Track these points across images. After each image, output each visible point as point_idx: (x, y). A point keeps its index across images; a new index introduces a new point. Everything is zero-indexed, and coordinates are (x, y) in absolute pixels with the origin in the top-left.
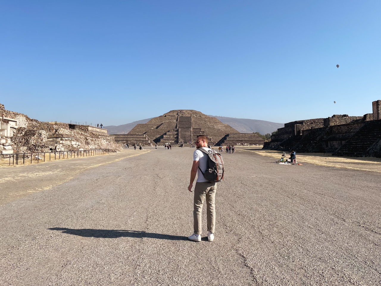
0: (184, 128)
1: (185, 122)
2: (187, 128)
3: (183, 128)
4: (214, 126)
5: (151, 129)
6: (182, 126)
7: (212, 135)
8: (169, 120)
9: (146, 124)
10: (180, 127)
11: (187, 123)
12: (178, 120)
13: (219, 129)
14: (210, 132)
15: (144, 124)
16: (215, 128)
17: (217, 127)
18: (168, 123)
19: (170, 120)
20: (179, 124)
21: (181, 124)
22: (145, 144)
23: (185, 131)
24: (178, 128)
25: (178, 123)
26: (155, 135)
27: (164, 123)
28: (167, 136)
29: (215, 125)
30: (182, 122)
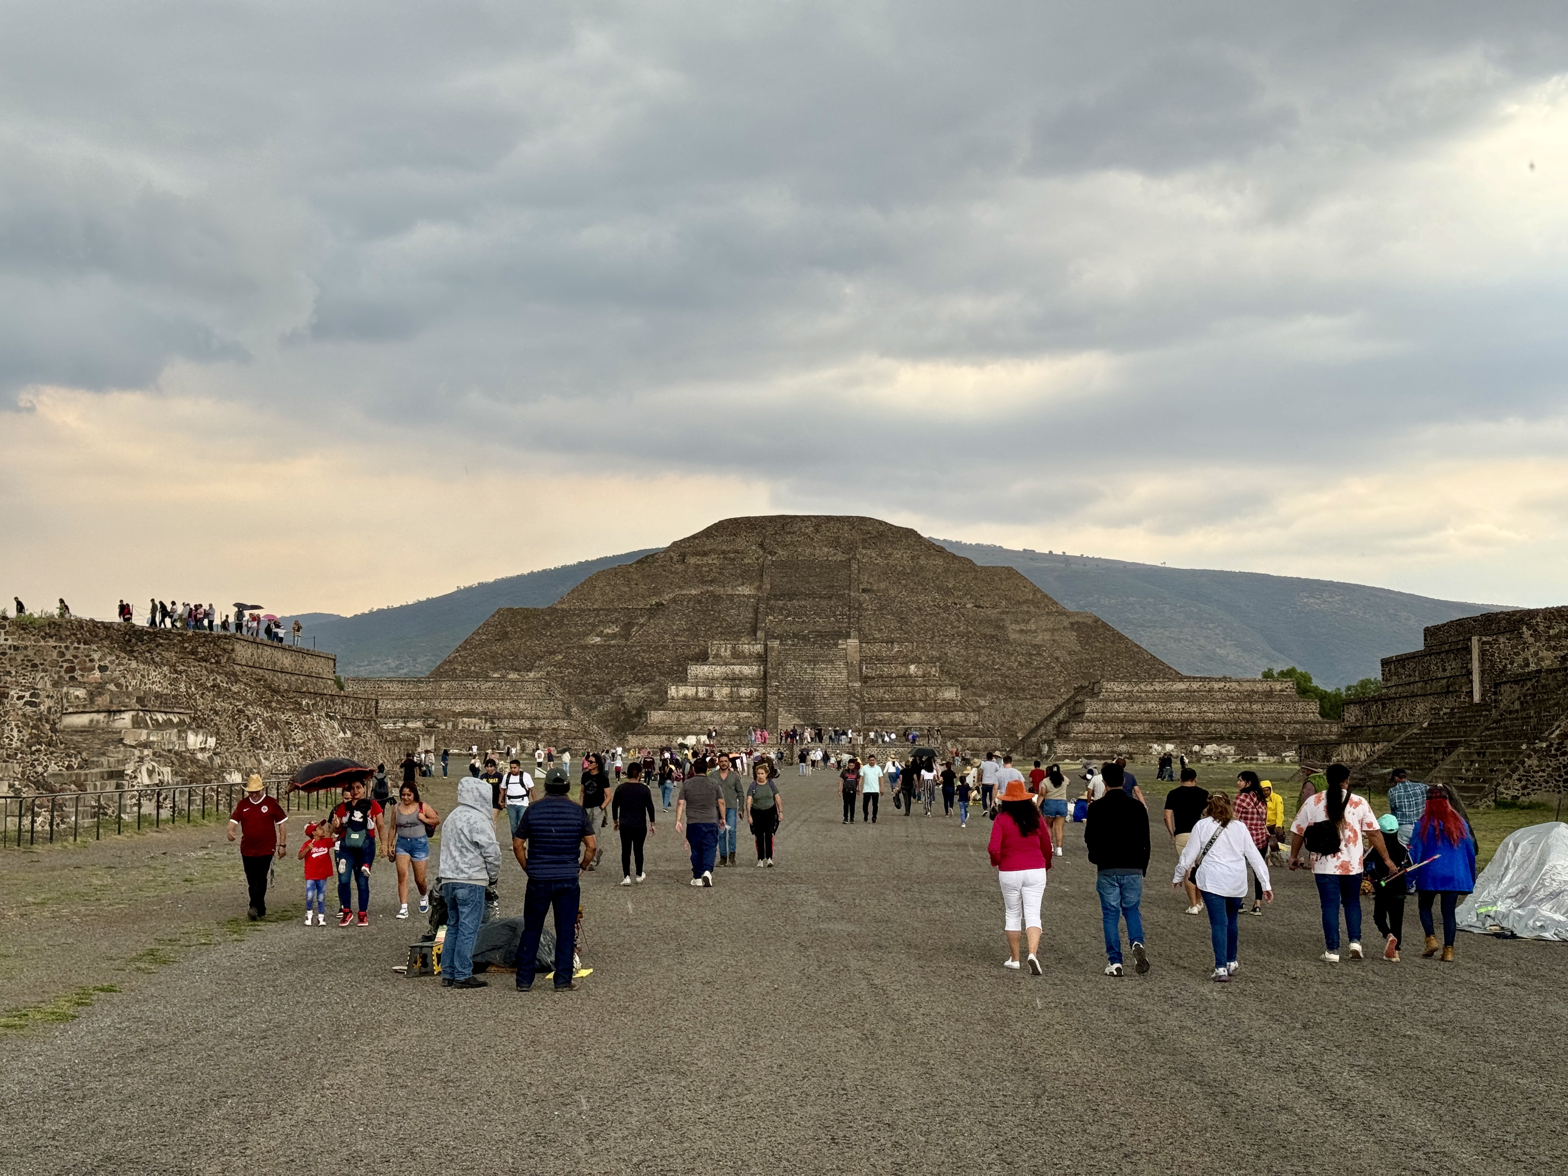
0: (805, 638)
1: (812, 595)
2: (821, 635)
3: (795, 636)
4: (1003, 628)
5: (585, 647)
6: (791, 622)
7: (989, 688)
8: (704, 582)
9: (552, 611)
11: (824, 603)
12: (766, 587)
13: (1035, 646)
14: (976, 665)
15: (543, 612)
16: (1013, 636)
18: (699, 601)
19: (713, 582)
20: (770, 610)
21: (781, 608)
23: (813, 661)
24: (761, 635)
25: (762, 606)
26: (610, 683)
27: (674, 600)
28: (690, 691)
29: (1007, 619)
30: (791, 596)
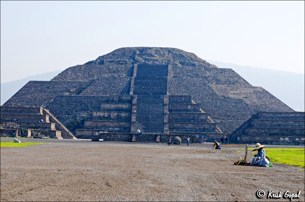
0: (148, 95)
1: (152, 78)
2: (154, 94)
3: (144, 94)
4: (227, 93)
5: (62, 97)
6: (144, 89)
8: (110, 73)
10: (138, 92)
11: (157, 81)
12: (135, 74)
13: (239, 100)
17: (234, 94)
18: (108, 80)
19: (114, 72)
20: (136, 83)
21: (140, 83)
22: (42, 133)
23: (150, 103)
24: (131, 93)
25: (133, 82)
26: (72, 111)
27: (98, 79)
28: (101, 114)
30: (144, 78)
